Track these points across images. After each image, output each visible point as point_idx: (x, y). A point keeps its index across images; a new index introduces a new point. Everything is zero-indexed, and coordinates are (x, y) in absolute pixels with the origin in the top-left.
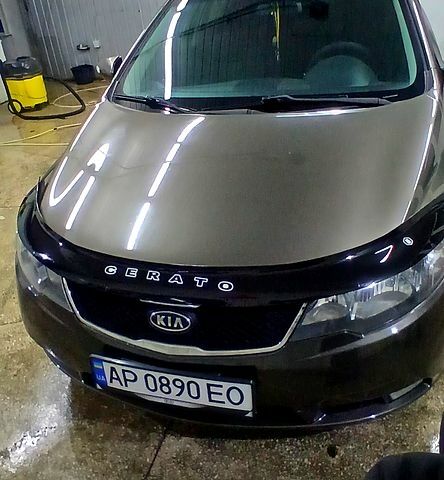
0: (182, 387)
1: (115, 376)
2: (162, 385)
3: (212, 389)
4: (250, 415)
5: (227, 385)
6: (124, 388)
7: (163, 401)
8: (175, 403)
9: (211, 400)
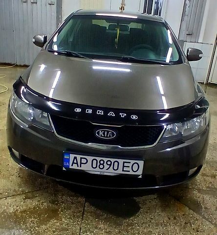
0: (110, 165)
1: (75, 162)
2: (100, 164)
3: (126, 164)
4: (140, 177)
5: (132, 162)
6: (79, 168)
7: (99, 173)
8: (105, 174)
9: (123, 171)
